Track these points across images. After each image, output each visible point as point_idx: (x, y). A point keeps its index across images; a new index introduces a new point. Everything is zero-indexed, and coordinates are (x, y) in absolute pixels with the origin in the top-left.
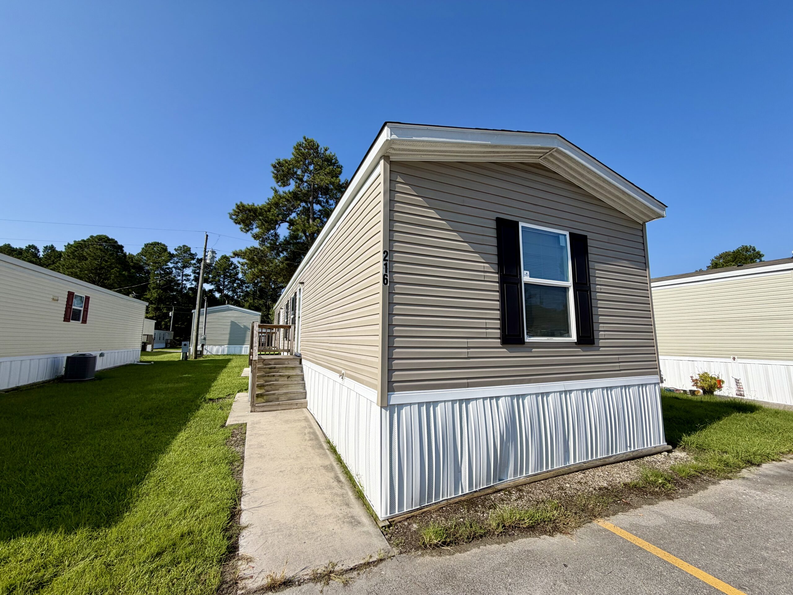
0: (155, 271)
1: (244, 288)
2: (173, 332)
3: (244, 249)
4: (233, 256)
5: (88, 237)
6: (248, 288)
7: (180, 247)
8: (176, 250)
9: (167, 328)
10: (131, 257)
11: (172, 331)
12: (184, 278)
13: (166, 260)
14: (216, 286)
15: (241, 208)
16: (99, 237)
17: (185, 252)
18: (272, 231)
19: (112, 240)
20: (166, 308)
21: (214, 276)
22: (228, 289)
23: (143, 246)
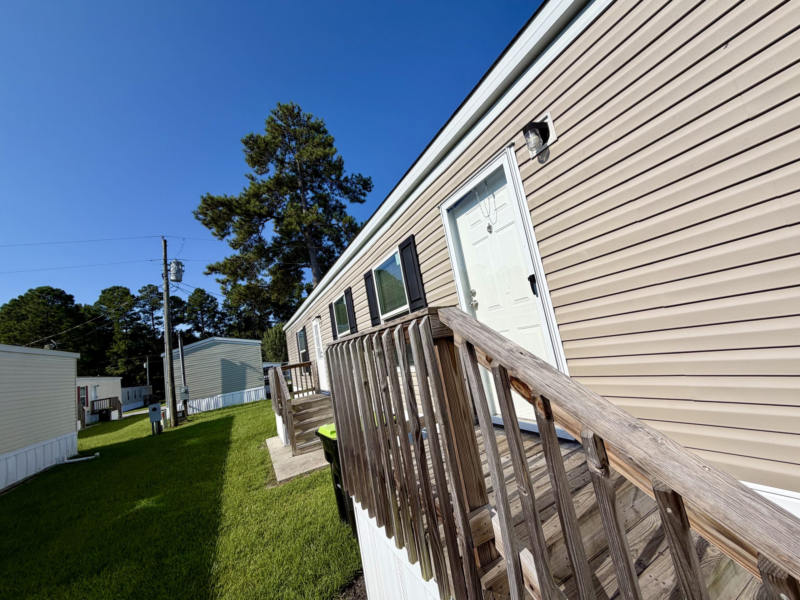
0: (119, 319)
1: (226, 321)
2: (151, 386)
3: (221, 260)
4: (209, 272)
5: (26, 291)
6: (232, 321)
7: (144, 287)
8: (140, 291)
9: (144, 382)
10: (88, 308)
11: (150, 384)
12: (155, 321)
13: (130, 304)
14: (194, 325)
15: (209, 202)
16: (40, 290)
17: (151, 292)
18: (255, 235)
19: (57, 290)
20: (139, 359)
21: (190, 314)
22: (208, 326)
23: (101, 294)
